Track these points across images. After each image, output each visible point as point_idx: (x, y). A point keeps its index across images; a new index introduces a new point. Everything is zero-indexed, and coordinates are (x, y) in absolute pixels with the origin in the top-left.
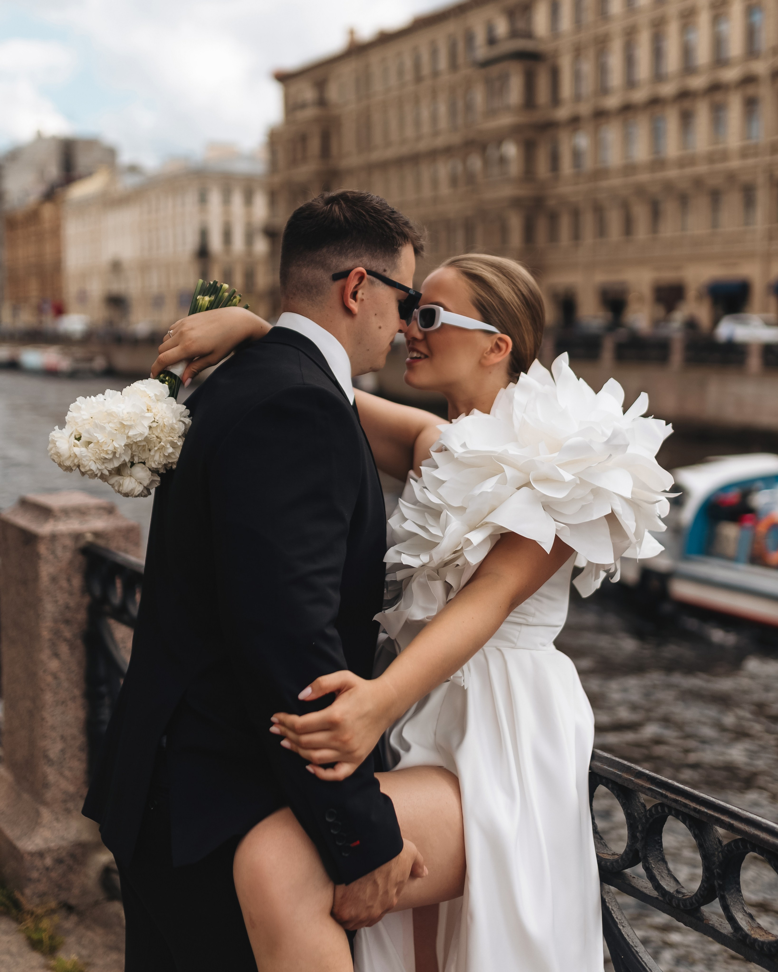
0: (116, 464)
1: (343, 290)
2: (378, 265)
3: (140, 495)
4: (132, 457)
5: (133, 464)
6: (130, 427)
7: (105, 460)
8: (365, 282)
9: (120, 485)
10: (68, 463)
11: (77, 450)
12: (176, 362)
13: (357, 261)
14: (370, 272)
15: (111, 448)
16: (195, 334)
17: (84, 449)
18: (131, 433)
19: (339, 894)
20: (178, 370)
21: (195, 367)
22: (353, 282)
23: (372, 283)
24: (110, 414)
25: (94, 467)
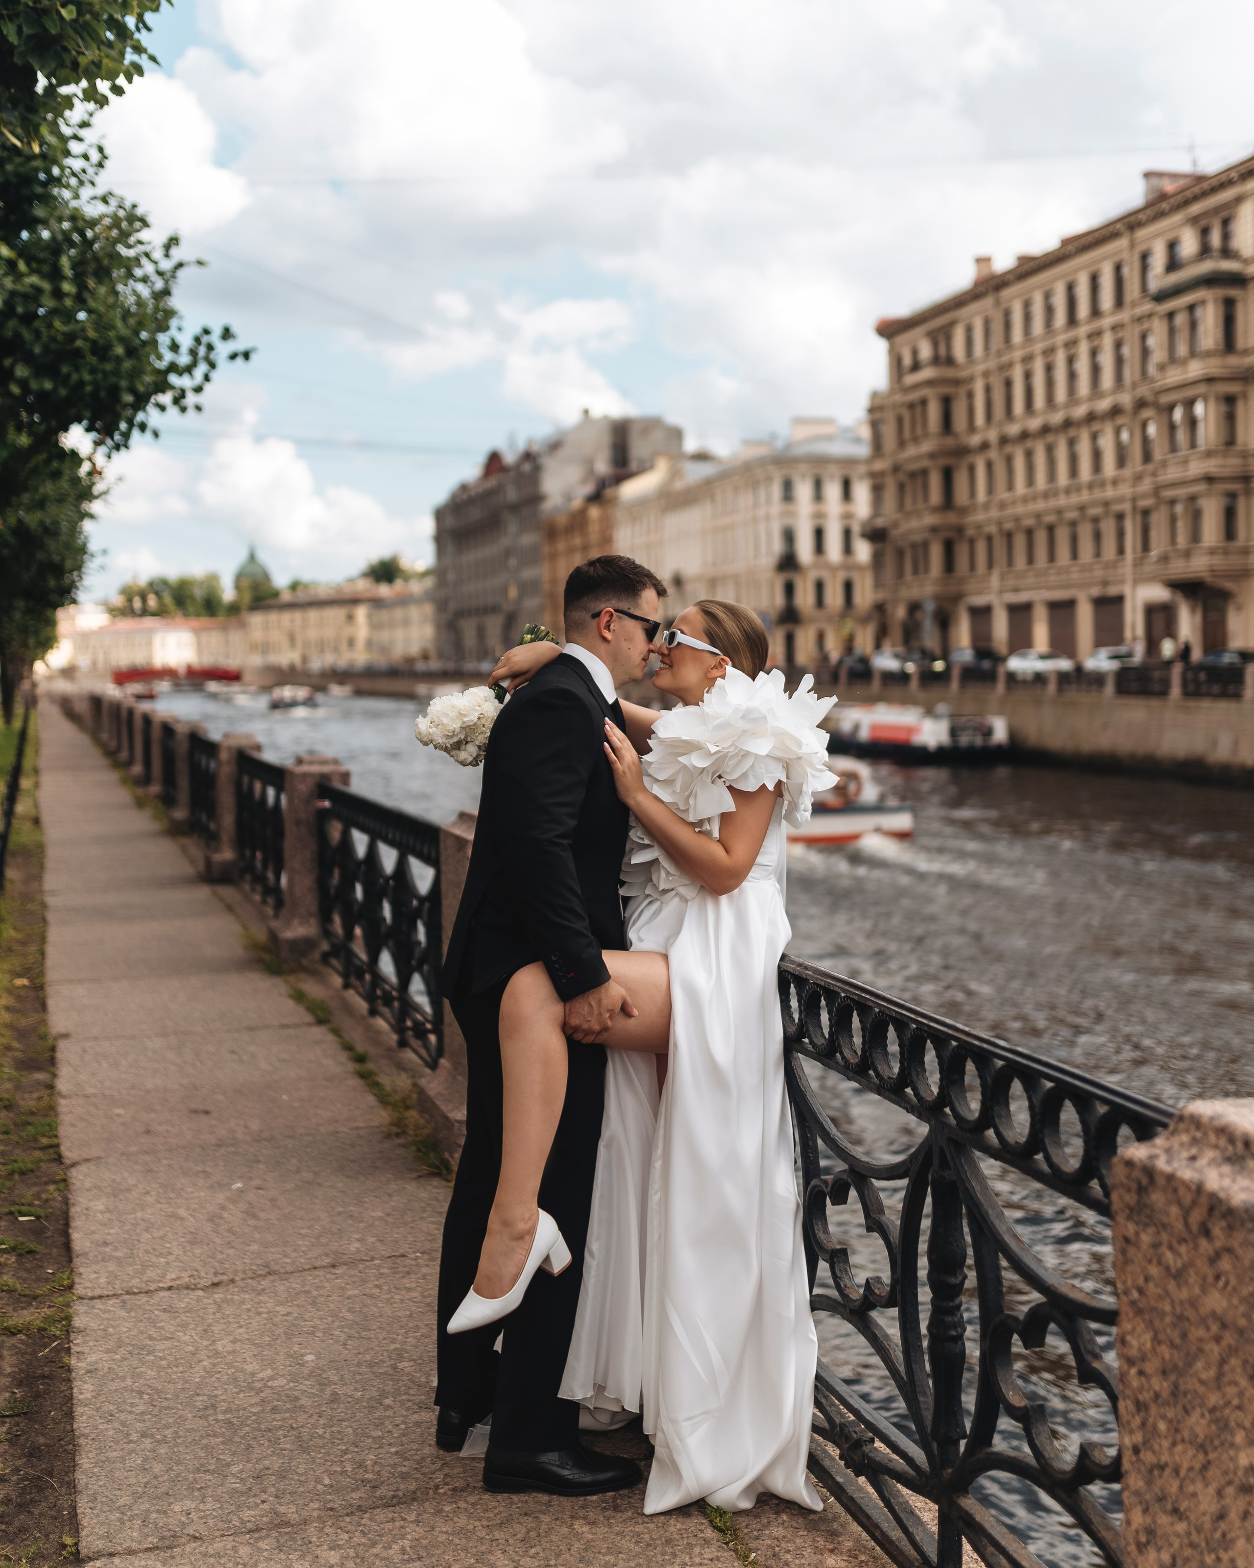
0: (455, 740)
1: (599, 624)
2: (624, 605)
3: (470, 764)
4: (466, 737)
5: (467, 743)
6: (465, 715)
7: (448, 737)
8: (614, 617)
9: (458, 756)
10: (425, 739)
11: (431, 730)
12: (504, 678)
13: (608, 604)
14: (616, 611)
15: (452, 728)
16: (517, 659)
17: (434, 729)
18: (465, 719)
19: (567, 1009)
20: (505, 684)
21: (517, 681)
22: (605, 619)
23: (620, 618)
24: (453, 707)
25: (440, 741)
